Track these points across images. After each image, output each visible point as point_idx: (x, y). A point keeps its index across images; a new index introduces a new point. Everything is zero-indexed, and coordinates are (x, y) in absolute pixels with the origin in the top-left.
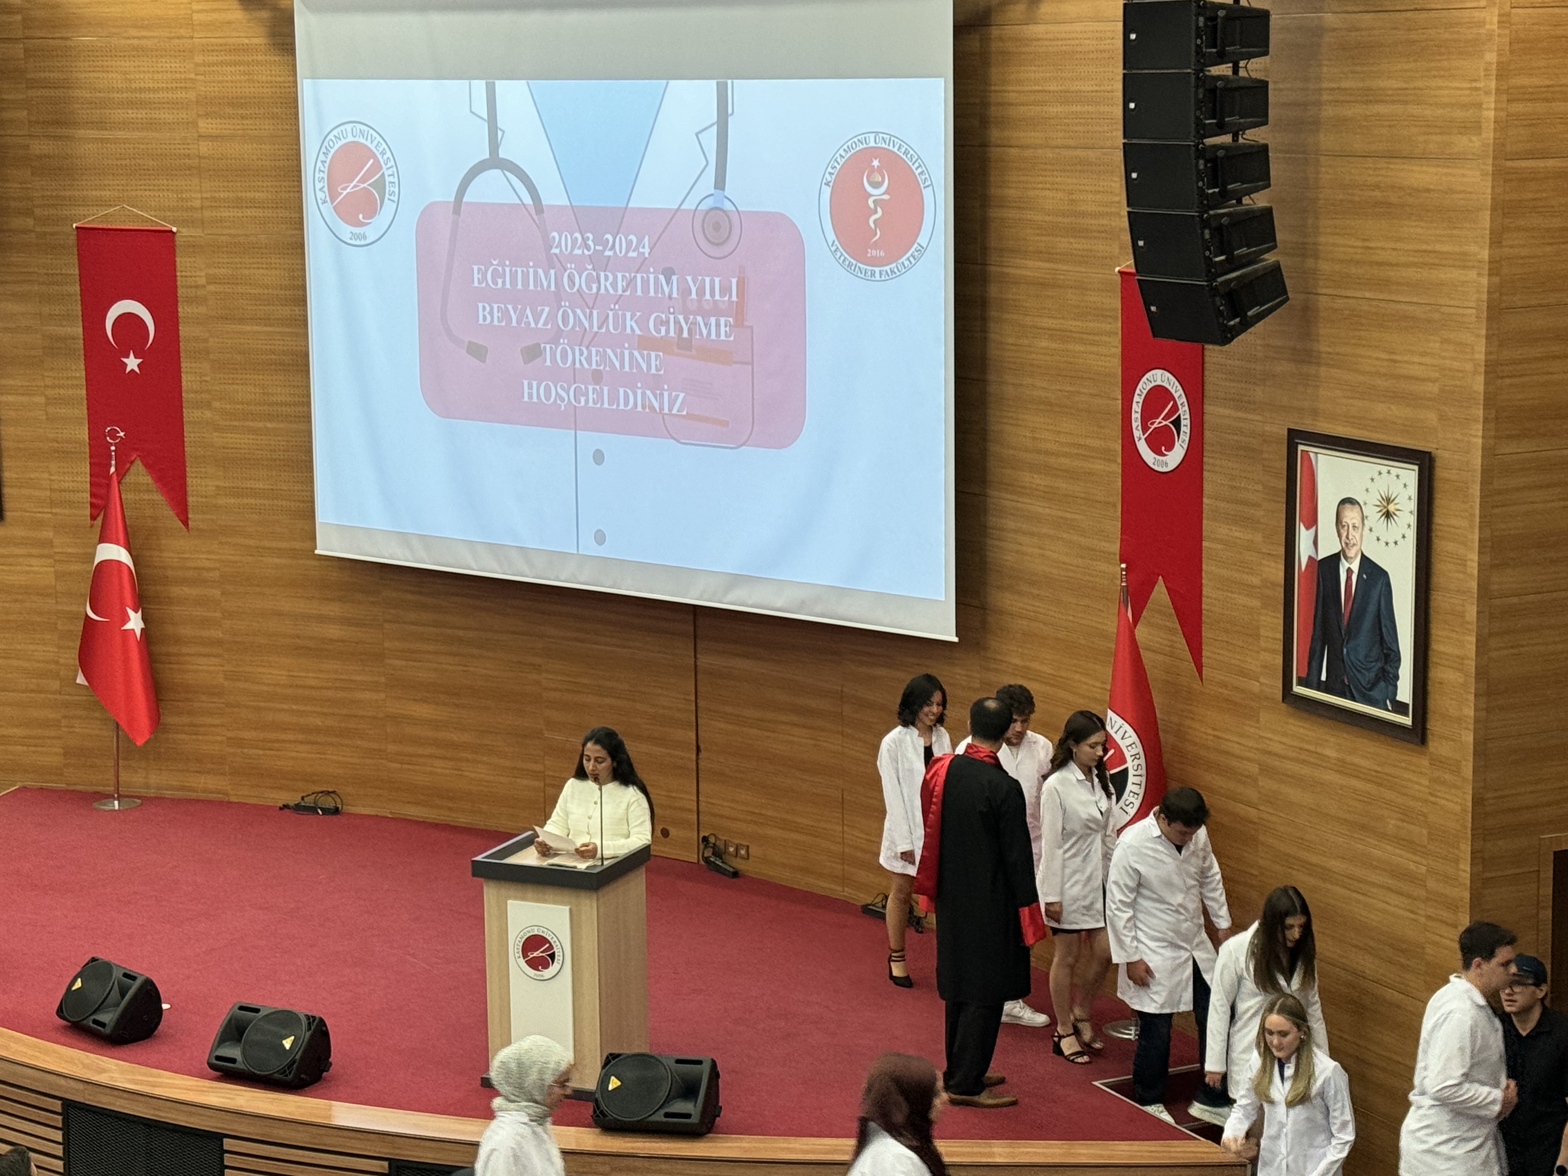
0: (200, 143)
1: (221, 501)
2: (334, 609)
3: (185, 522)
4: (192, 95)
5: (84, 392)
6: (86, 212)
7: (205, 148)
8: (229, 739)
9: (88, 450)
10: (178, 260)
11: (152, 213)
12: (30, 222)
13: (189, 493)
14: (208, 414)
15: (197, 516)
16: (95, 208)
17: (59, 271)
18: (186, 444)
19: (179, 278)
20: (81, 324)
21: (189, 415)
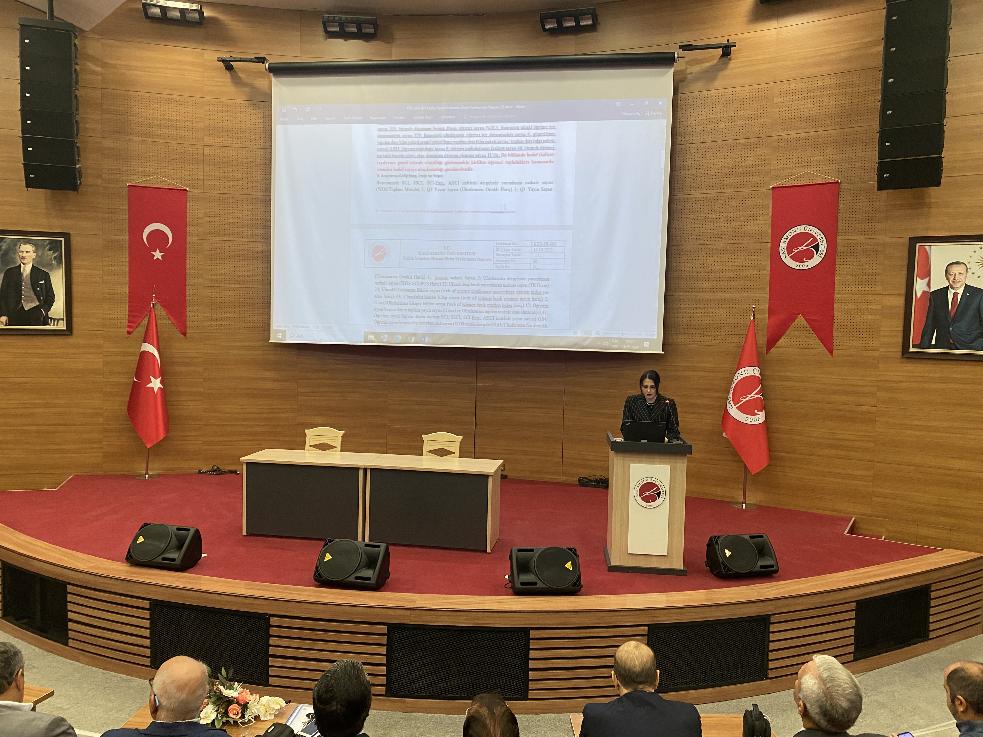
0: (204, 149)
1: (207, 323)
2: (271, 374)
3: (185, 334)
4: (201, 125)
5: (127, 269)
6: (134, 178)
7: (207, 151)
8: (203, 442)
9: (127, 298)
10: (188, 204)
11: (175, 181)
12: (100, 181)
13: (188, 320)
14: (201, 281)
15: (192, 331)
16: (140, 177)
17: (116, 207)
18: (187, 296)
19: (188, 213)
20: (127, 234)
21: (190, 281)
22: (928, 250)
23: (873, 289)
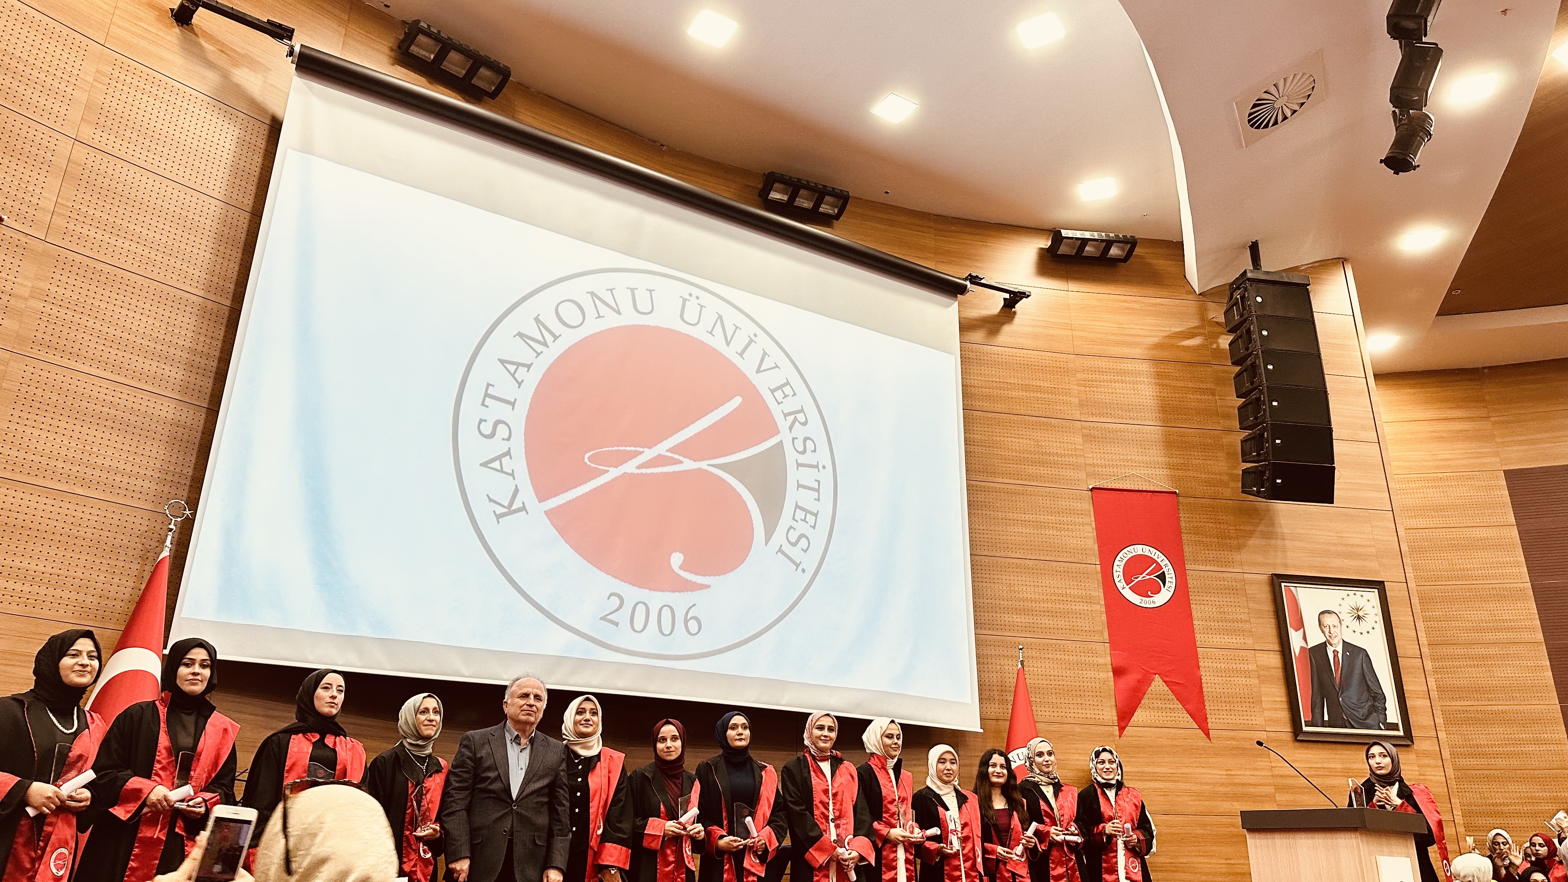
22: (1294, 592)
23: (1242, 641)
